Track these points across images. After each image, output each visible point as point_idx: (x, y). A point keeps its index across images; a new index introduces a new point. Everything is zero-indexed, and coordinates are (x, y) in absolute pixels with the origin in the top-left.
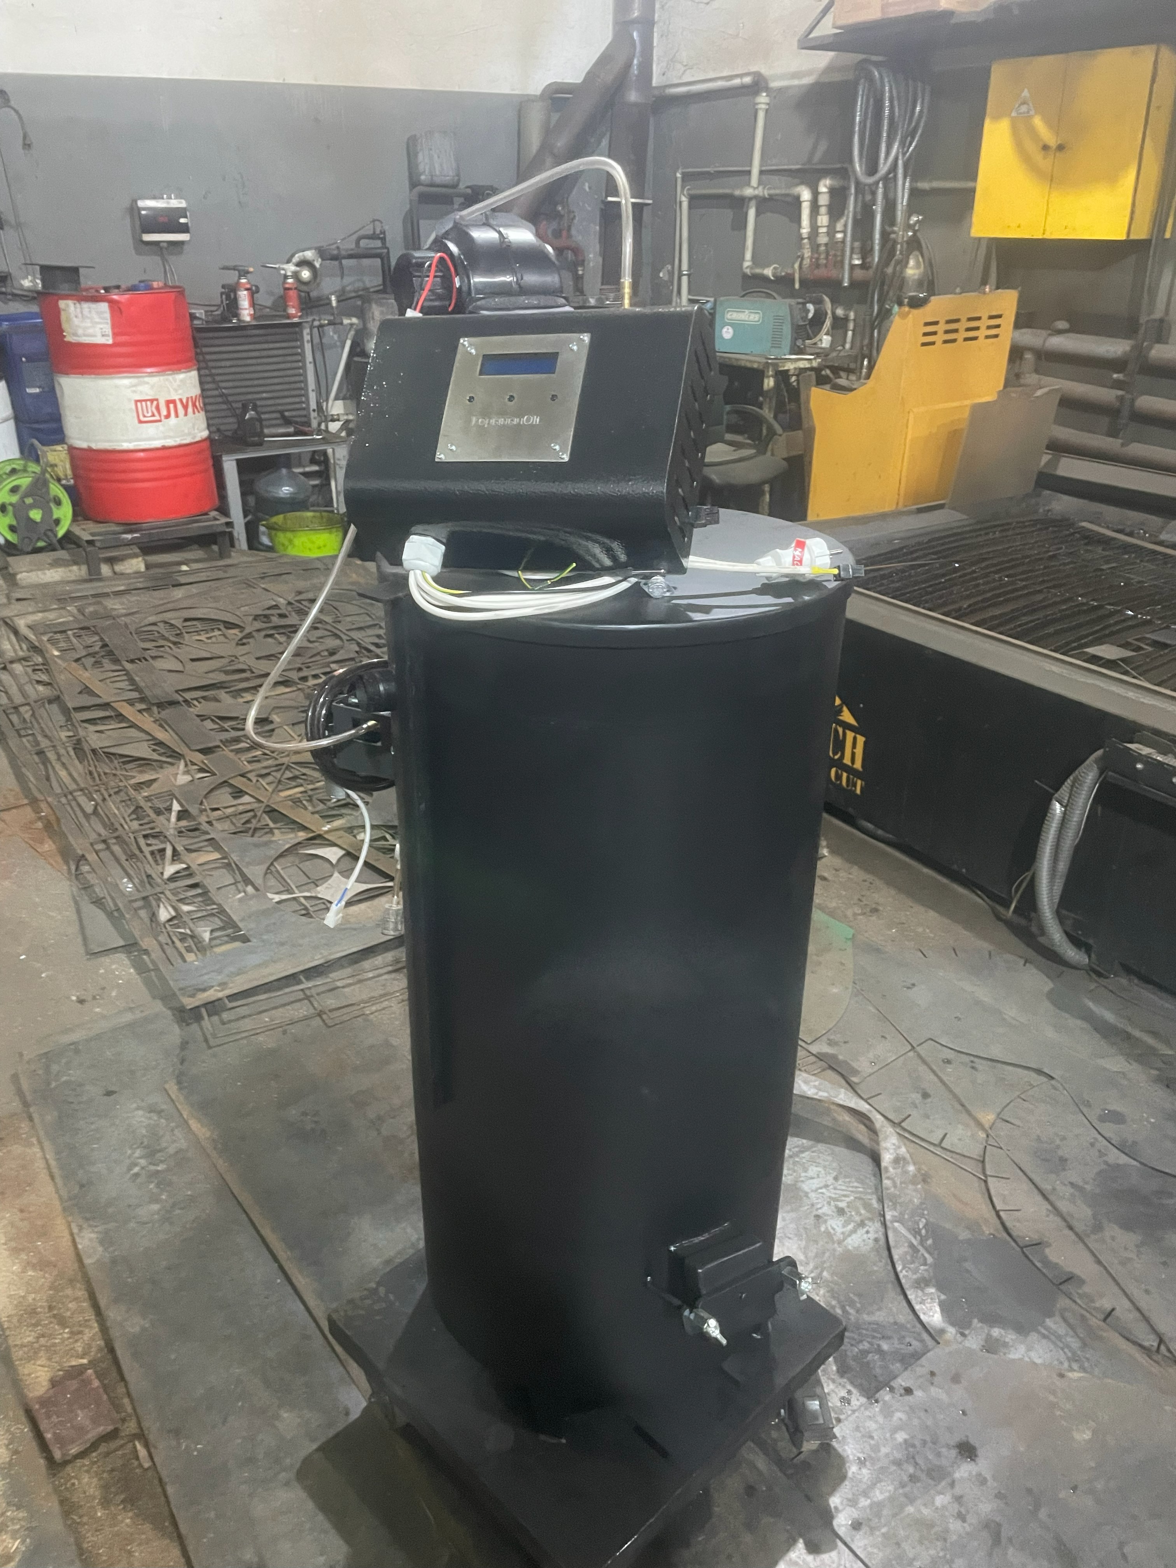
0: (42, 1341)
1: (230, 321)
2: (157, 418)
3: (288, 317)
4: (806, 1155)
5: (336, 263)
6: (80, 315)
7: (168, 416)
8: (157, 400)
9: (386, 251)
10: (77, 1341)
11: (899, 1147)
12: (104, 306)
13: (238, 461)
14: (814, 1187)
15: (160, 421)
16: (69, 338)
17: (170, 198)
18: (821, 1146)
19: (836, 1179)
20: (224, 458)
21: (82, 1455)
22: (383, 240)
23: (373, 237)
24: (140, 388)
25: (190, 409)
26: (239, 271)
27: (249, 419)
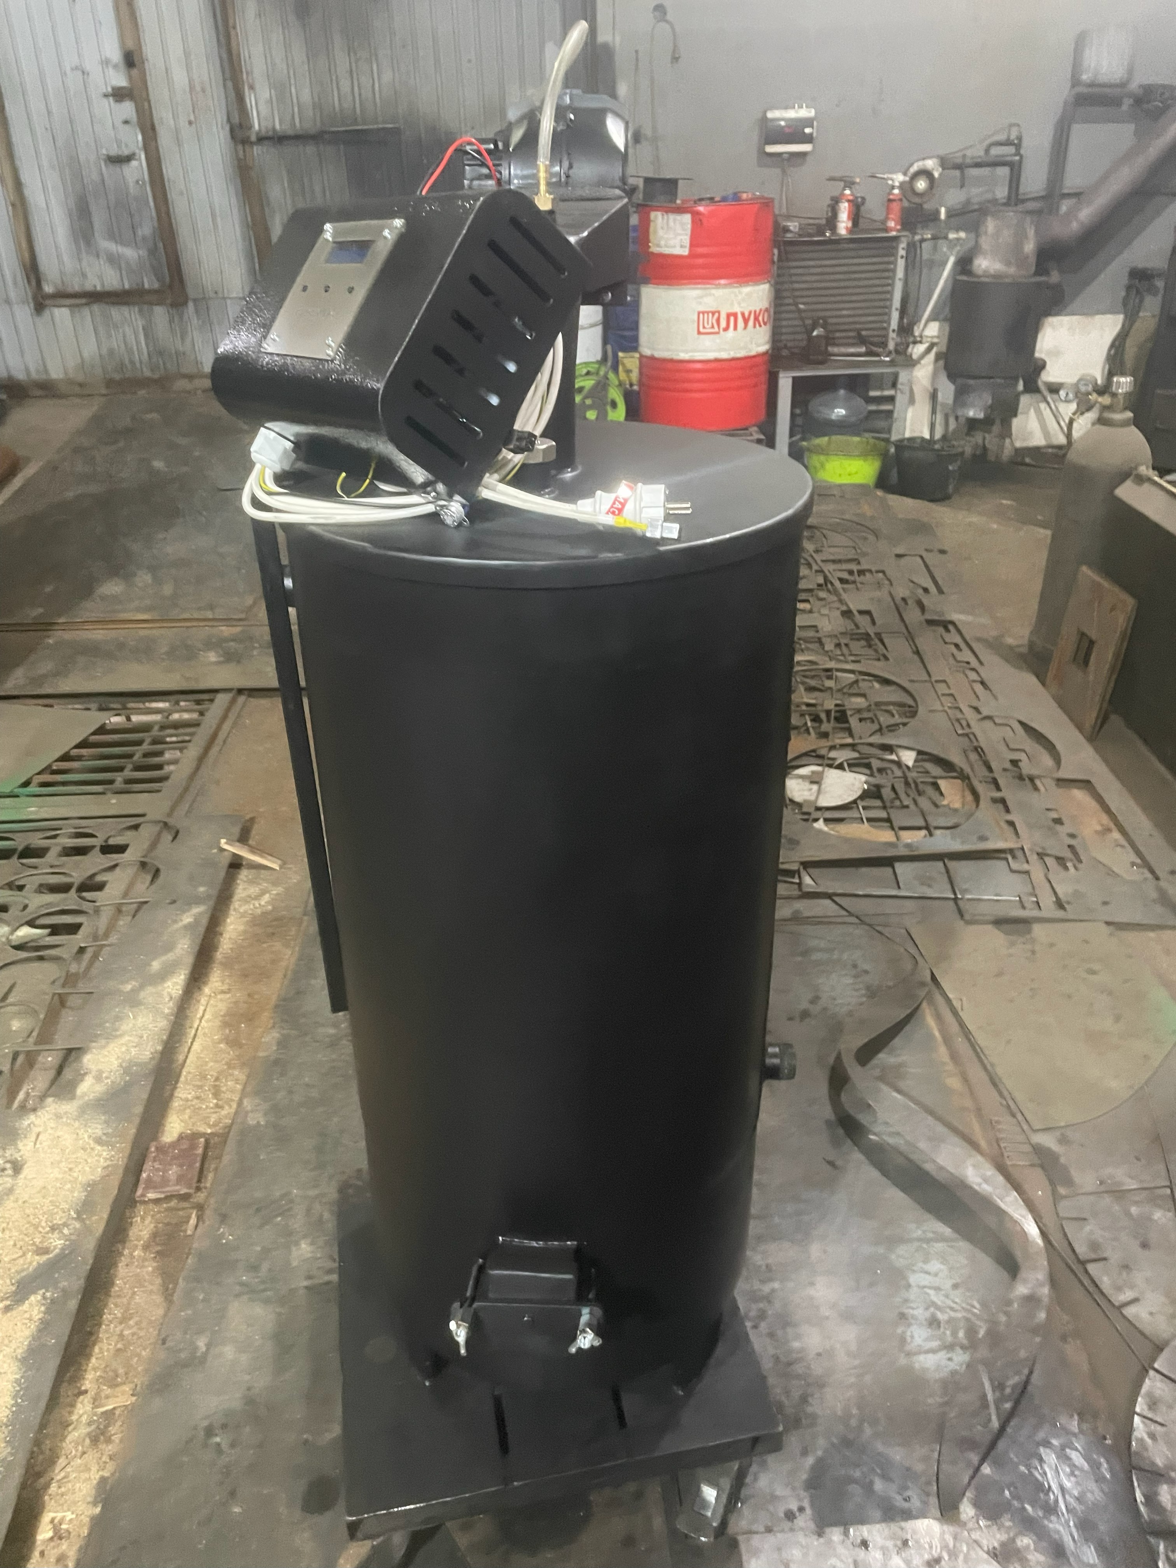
1: (823, 234)
2: (716, 329)
3: (887, 230)
5: (957, 173)
6: (665, 227)
7: (726, 329)
8: (719, 312)
9: (1017, 158)
10: (216, 1112)
12: (687, 218)
13: (795, 380)
14: (923, 1283)
15: (718, 333)
16: (654, 249)
17: (801, 107)
19: (955, 1286)
20: (781, 375)
22: (1018, 146)
23: (1008, 143)
24: (706, 300)
25: (751, 323)
26: (845, 181)
27: (817, 336)
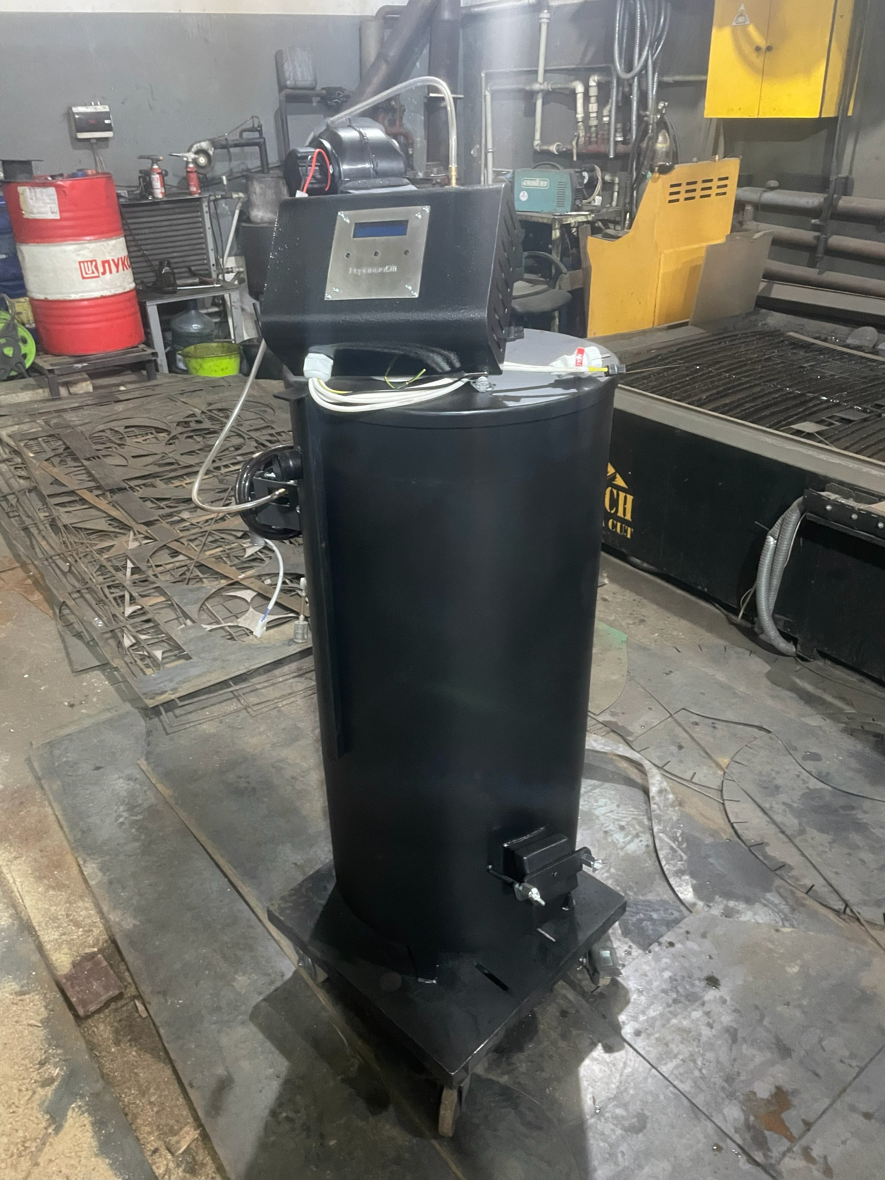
0: (64, 937)
1: (147, 199)
2: (96, 274)
3: (191, 194)
4: (597, 791)
5: (225, 151)
6: (34, 198)
7: (104, 273)
8: (95, 261)
9: (262, 140)
10: (89, 936)
11: (662, 783)
12: (52, 190)
13: (159, 306)
14: (603, 812)
15: (98, 277)
16: (26, 216)
17: (96, 104)
18: (607, 785)
19: (618, 806)
20: (148, 304)
21: (99, 1011)
22: (260, 132)
23: (252, 130)
24: (82, 252)
25: (121, 267)
26: (152, 159)
27: (165, 273)
